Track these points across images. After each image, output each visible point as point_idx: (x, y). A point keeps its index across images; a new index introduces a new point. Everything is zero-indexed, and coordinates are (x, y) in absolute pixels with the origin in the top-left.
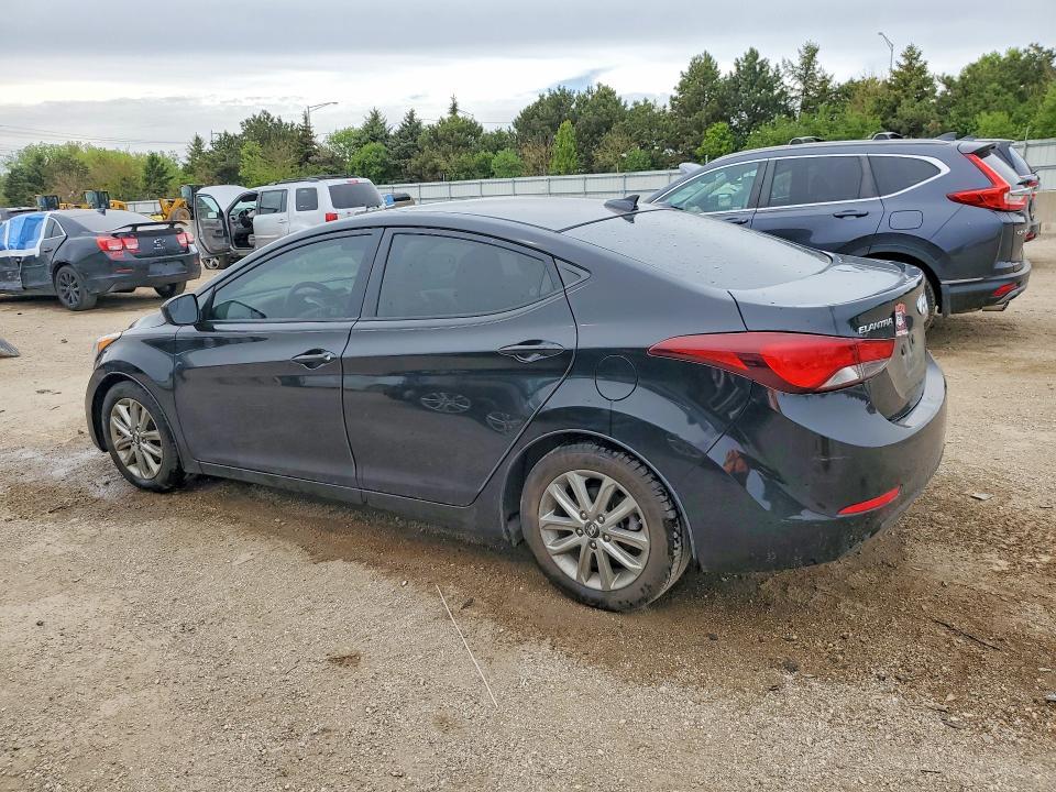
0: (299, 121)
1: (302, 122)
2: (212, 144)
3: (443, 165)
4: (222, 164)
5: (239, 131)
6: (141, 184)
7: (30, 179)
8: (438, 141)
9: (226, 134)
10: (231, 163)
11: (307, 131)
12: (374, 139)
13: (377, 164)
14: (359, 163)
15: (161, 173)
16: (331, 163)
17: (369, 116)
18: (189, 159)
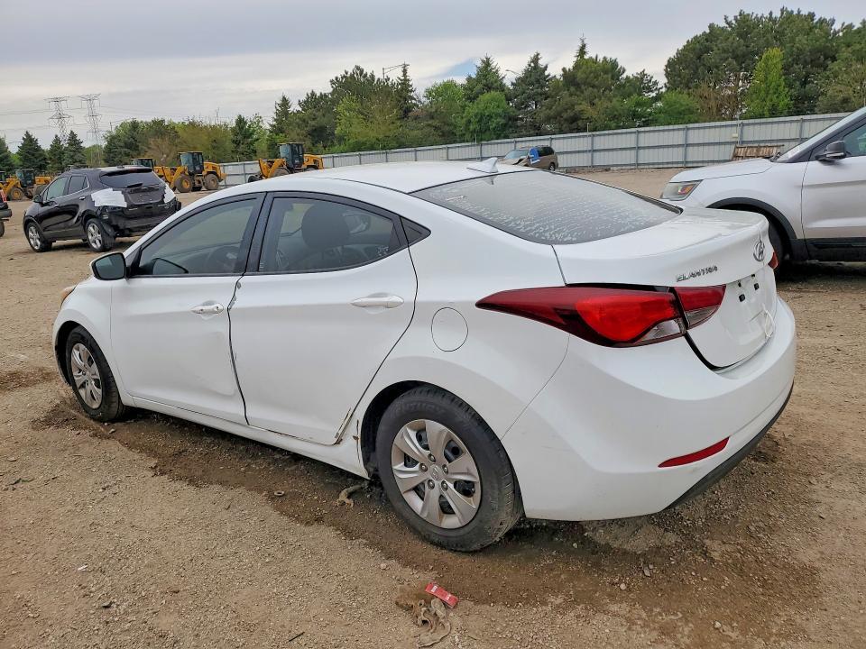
0: (395, 76)
1: (401, 75)
2: (300, 104)
3: (590, 112)
4: (313, 123)
5: (328, 89)
6: (230, 146)
7: (128, 146)
8: (577, 85)
9: (313, 94)
10: (322, 121)
11: (405, 83)
12: (489, 88)
13: (498, 115)
14: (476, 116)
15: (248, 135)
16: (432, 118)
17: (479, 64)
18: (275, 120)
